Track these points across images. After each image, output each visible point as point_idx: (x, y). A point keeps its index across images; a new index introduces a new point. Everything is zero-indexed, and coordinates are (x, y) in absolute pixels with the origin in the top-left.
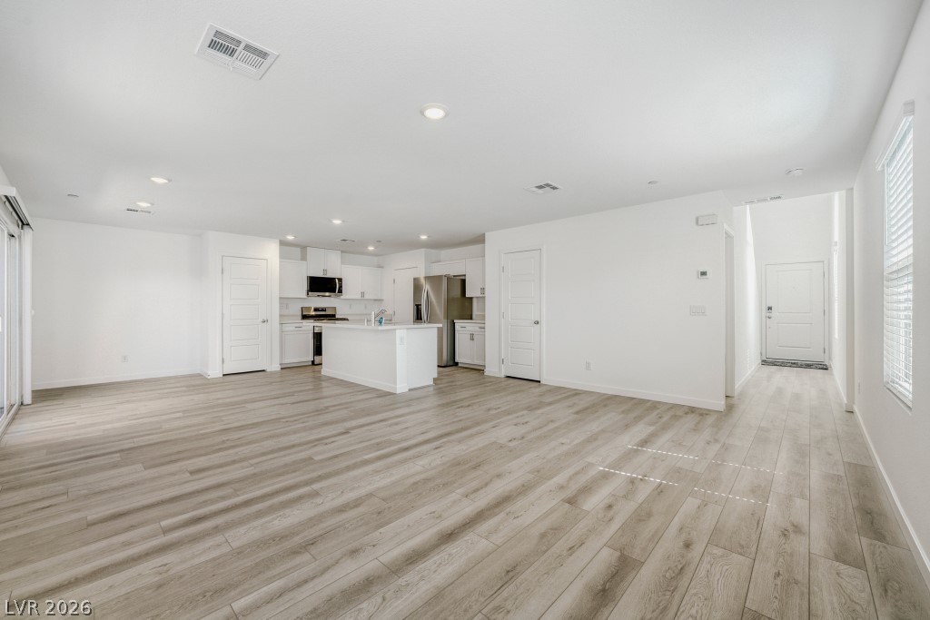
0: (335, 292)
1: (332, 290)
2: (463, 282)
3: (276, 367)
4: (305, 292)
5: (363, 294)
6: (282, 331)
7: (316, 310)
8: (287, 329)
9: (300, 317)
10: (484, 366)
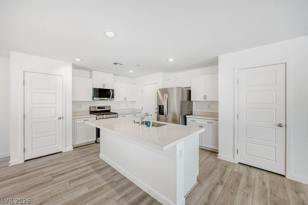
0: (110, 98)
1: (108, 96)
2: (190, 92)
3: (70, 148)
4: (91, 98)
5: (125, 98)
6: (74, 124)
7: (98, 108)
8: (78, 122)
9: (89, 112)
10: (218, 150)
